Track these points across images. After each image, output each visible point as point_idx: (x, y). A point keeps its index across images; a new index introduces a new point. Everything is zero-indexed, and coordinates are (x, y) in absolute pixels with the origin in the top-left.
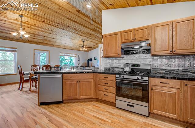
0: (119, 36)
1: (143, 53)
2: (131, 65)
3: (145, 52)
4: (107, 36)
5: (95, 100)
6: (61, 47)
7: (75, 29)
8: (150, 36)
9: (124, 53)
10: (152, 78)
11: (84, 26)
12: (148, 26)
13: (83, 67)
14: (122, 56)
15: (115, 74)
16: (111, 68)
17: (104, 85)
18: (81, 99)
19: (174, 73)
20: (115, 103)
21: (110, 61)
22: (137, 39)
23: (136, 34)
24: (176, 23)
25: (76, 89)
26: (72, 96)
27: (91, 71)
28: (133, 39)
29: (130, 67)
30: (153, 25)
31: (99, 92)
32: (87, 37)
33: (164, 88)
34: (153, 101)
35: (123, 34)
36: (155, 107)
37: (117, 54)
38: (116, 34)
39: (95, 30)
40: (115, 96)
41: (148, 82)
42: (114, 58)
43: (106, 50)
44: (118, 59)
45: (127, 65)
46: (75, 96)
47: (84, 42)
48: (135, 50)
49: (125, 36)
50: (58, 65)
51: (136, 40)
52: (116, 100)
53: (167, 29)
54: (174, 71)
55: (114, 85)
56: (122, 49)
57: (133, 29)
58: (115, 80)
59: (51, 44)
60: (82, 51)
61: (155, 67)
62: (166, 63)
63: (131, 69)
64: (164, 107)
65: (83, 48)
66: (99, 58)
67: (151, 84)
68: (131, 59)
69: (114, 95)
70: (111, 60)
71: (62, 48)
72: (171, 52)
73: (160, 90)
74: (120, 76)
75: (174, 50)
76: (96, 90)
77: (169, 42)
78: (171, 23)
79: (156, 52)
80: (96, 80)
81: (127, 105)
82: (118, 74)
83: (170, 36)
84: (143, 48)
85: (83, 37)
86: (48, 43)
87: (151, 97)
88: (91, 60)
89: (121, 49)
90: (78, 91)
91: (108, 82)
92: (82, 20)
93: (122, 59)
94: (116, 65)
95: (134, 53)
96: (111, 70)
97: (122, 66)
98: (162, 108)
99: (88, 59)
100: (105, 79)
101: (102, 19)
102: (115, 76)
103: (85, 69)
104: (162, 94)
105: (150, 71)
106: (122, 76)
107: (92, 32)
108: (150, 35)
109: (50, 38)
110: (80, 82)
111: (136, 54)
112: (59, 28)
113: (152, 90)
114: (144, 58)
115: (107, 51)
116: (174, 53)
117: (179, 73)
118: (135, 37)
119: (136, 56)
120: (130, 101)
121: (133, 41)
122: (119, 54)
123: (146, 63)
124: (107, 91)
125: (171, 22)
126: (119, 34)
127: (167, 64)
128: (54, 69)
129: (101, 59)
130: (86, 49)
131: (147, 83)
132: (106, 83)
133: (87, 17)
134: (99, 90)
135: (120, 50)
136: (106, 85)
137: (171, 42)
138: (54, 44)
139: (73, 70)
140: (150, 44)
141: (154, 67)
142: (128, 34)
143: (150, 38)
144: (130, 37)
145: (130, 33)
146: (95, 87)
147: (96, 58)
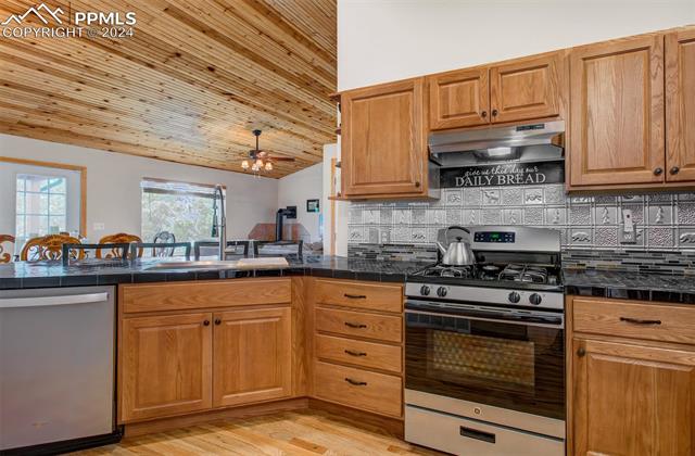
0: (417, 98)
1: (524, 181)
2: (472, 236)
3: (533, 175)
4: (360, 96)
5: (303, 405)
6: (150, 152)
7: (211, 69)
8: (564, 102)
9: (442, 182)
10: (578, 300)
11: (256, 58)
12: (555, 55)
13: (246, 244)
14: (432, 193)
15: (399, 279)
16: (378, 250)
17: (348, 331)
18: (228, 409)
19: (662, 268)
20: (403, 422)
21: (372, 215)
22: (501, 112)
23: (499, 92)
24: (681, 42)
25: (199, 360)
26: (177, 400)
27: (282, 263)
28: (484, 115)
29: (467, 245)
30: (576, 50)
31: (320, 368)
32: (273, 114)
33: (640, 346)
34: (584, 409)
35: (436, 91)
36: (594, 436)
37: (410, 182)
38: (404, 88)
39: (306, 83)
40: (398, 386)
41: (562, 315)
42: (393, 200)
43: (353, 167)
44: (413, 208)
45: (455, 232)
46: (191, 399)
47: (257, 133)
48: (490, 168)
49: (445, 97)
50: (118, 236)
51: (497, 119)
52: (406, 408)
53: (642, 67)
54: (661, 261)
55: (396, 332)
56: (431, 159)
57: (484, 68)
58: (398, 309)
59: (90, 138)
60: (252, 173)
61: (577, 243)
62: (629, 227)
63: (475, 252)
64: (639, 438)
65: (256, 158)
66: (326, 204)
67: (577, 329)
68: (470, 207)
69: (396, 383)
70: (378, 213)
71: (155, 157)
72: (657, 173)
73: (623, 354)
74: (425, 291)
75: (671, 165)
76: (304, 359)
77: (648, 131)
78: (656, 43)
79: (591, 175)
80: (306, 308)
81: (459, 430)
82: (412, 279)
83: (655, 102)
84: (526, 158)
85: (255, 111)
86: (76, 129)
87: (576, 390)
88: (292, 212)
89: (427, 161)
90: (207, 372)
91: (365, 318)
92: (247, 30)
93: (430, 208)
94: (400, 236)
95: (484, 180)
96: (378, 258)
97: (429, 238)
98: (629, 440)
99: (281, 211)
100: (349, 302)
101: (336, 32)
102: (403, 290)
103: (257, 254)
104: (629, 375)
105: (559, 261)
106: (433, 290)
107: (292, 91)
108: (560, 94)
109: (80, 103)
110: (218, 323)
111: (494, 183)
112: (129, 58)
113: (581, 354)
114: (530, 202)
115: (359, 168)
116: (673, 178)
117: (682, 269)
118: (494, 104)
119: (495, 192)
120: (477, 411)
121: (482, 121)
122: (418, 185)
123: (540, 224)
124: (359, 360)
125: (656, 37)
126: (419, 89)
127: (632, 230)
128: (98, 255)
129: (333, 205)
130: (269, 166)
131: (558, 322)
132: (352, 322)
133: (268, 13)
134: (321, 359)
135: (424, 163)
136: (358, 332)
137: (657, 129)
138: (109, 134)
139: (192, 258)
140: (561, 136)
141: (576, 246)
142: (458, 89)
143: (563, 113)
144: (468, 103)
145: (472, 88)
146: (303, 344)
147: (313, 205)
